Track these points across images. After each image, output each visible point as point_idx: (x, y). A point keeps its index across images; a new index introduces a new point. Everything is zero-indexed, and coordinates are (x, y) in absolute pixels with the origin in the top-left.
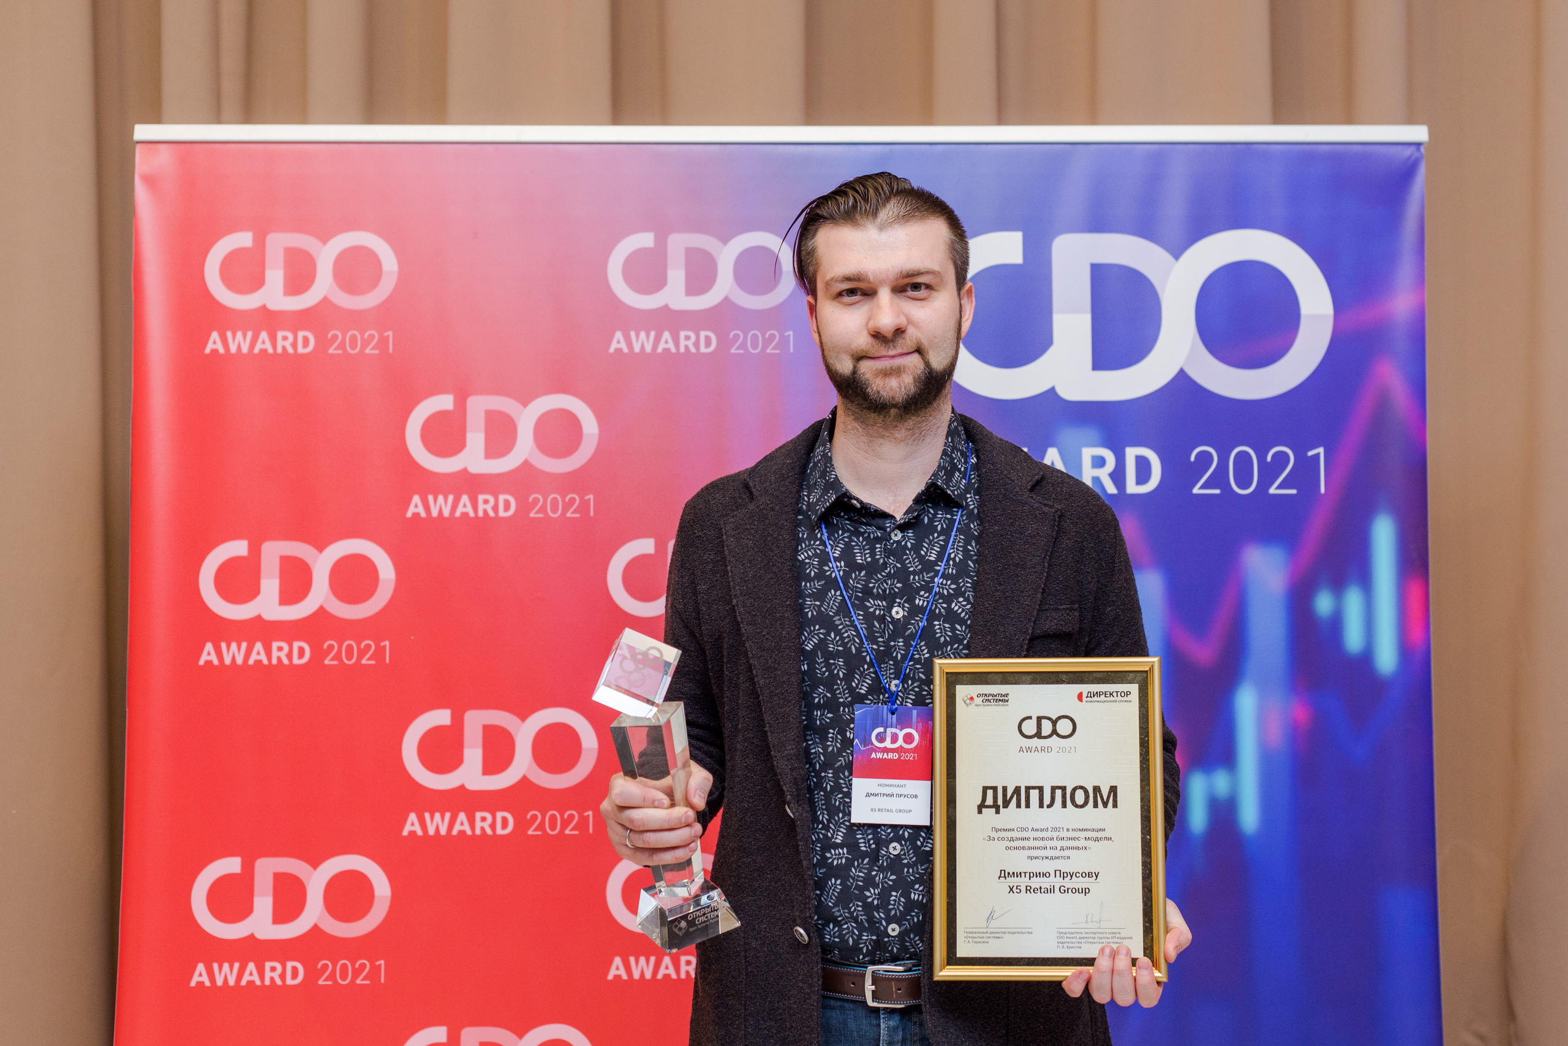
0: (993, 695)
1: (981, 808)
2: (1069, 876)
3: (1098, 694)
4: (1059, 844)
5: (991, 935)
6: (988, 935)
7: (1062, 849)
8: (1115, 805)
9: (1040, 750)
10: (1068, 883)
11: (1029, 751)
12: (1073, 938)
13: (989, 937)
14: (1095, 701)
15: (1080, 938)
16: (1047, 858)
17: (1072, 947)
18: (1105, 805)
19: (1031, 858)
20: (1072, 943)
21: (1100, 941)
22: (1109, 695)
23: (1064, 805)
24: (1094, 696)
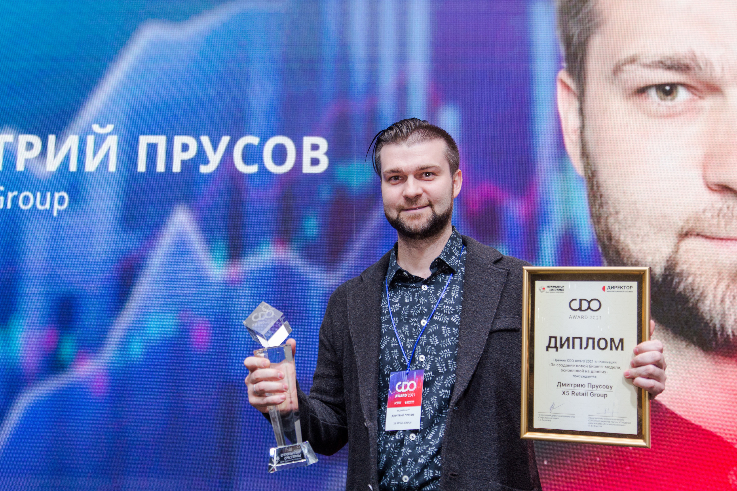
0: (555, 287)
1: (548, 347)
2: (596, 387)
3: (613, 287)
4: (590, 369)
5: (552, 417)
6: (551, 417)
7: (592, 372)
8: (622, 349)
9: (581, 317)
10: (595, 391)
11: (575, 318)
12: (597, 421)
13: (551, 418)
14: (612, 291)
15: (601, 421)
16: (584, 377)
17: (597, 426)
18: (617, 348)
19: (575, 376)
20: (597, 424)
21: (613, 424)
22: (620, 288)
23: (594, 348)
24: (611, 288)
